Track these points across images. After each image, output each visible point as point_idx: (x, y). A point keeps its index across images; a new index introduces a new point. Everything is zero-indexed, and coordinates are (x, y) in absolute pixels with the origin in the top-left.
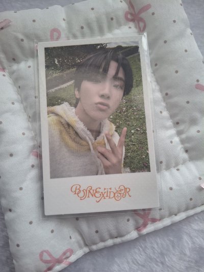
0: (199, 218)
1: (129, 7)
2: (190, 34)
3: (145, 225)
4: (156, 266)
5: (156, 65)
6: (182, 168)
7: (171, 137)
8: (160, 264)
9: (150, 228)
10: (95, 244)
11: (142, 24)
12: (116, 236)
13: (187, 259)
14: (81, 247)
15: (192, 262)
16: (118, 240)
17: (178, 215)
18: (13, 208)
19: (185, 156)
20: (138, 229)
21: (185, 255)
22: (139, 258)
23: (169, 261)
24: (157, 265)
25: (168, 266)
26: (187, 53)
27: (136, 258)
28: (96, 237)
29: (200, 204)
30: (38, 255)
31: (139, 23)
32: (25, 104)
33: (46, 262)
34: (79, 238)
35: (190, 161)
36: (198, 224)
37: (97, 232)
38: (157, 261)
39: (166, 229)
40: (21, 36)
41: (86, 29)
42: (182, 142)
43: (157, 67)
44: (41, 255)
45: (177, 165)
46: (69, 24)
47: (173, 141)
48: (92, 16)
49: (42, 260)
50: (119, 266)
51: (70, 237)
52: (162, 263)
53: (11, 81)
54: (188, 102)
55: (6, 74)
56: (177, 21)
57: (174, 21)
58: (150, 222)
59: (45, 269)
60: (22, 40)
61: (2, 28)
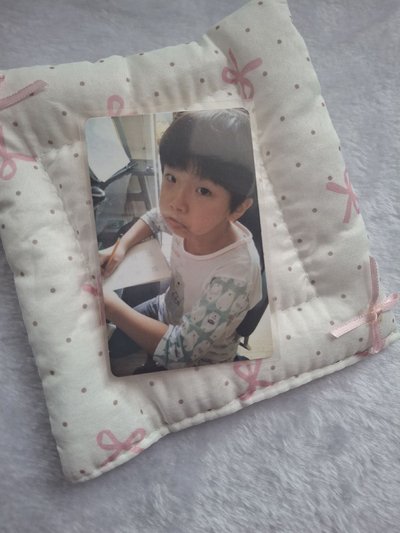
0: (334, 383)
1: (228, 60)
2: (320, 105)
3: (251, 391)
4: (269, 455)
5: (268, 153)
6: (306, 307)
7: (289, 261)
8: (275, 452)
9: (259, 395)
10: (178, 420)
11: (247, 90)
12: (209, 408)
13: (317, 443)
14: (156, 427)
15: (323, 448)
16: (212, 414)
17: (300, 376)
18: (56, 369)
19: (311, 289)
20: (240, 396)
21: (314, 437)
22: (244, 443)
23: (288, 445)
24: (271, 453)
25: (288, 455)
26: (314, 135)
27: (239, 443)
28: (179, 410)
29: (333, 360)
30: (95, 439)
31: (243, 87)
32: (70, 213)
33: (107, 448)
34: (155, 412)
35: (317, 297)
37: (181, 402)
38: (272, 448)
39: (282, 396)
40: (62, 108)
41: (162, 97)
42: (307, 268)
43: (270, 156)
44: (100, 437)
45: (298, 302)
46: (136, 86)
47: (293, 267)
48: (171, 75)
49: (100, 445)
50: (213, 454)
51: (142, 412)
52: (279, 450)
53: (46, 176)
54: (315, 210)
55: (39, 165)
56: (300, 86)
57: (297, 87)
58: (258, 387)
59: (106, 458)
60: (64, 114)
61: (32, 94)
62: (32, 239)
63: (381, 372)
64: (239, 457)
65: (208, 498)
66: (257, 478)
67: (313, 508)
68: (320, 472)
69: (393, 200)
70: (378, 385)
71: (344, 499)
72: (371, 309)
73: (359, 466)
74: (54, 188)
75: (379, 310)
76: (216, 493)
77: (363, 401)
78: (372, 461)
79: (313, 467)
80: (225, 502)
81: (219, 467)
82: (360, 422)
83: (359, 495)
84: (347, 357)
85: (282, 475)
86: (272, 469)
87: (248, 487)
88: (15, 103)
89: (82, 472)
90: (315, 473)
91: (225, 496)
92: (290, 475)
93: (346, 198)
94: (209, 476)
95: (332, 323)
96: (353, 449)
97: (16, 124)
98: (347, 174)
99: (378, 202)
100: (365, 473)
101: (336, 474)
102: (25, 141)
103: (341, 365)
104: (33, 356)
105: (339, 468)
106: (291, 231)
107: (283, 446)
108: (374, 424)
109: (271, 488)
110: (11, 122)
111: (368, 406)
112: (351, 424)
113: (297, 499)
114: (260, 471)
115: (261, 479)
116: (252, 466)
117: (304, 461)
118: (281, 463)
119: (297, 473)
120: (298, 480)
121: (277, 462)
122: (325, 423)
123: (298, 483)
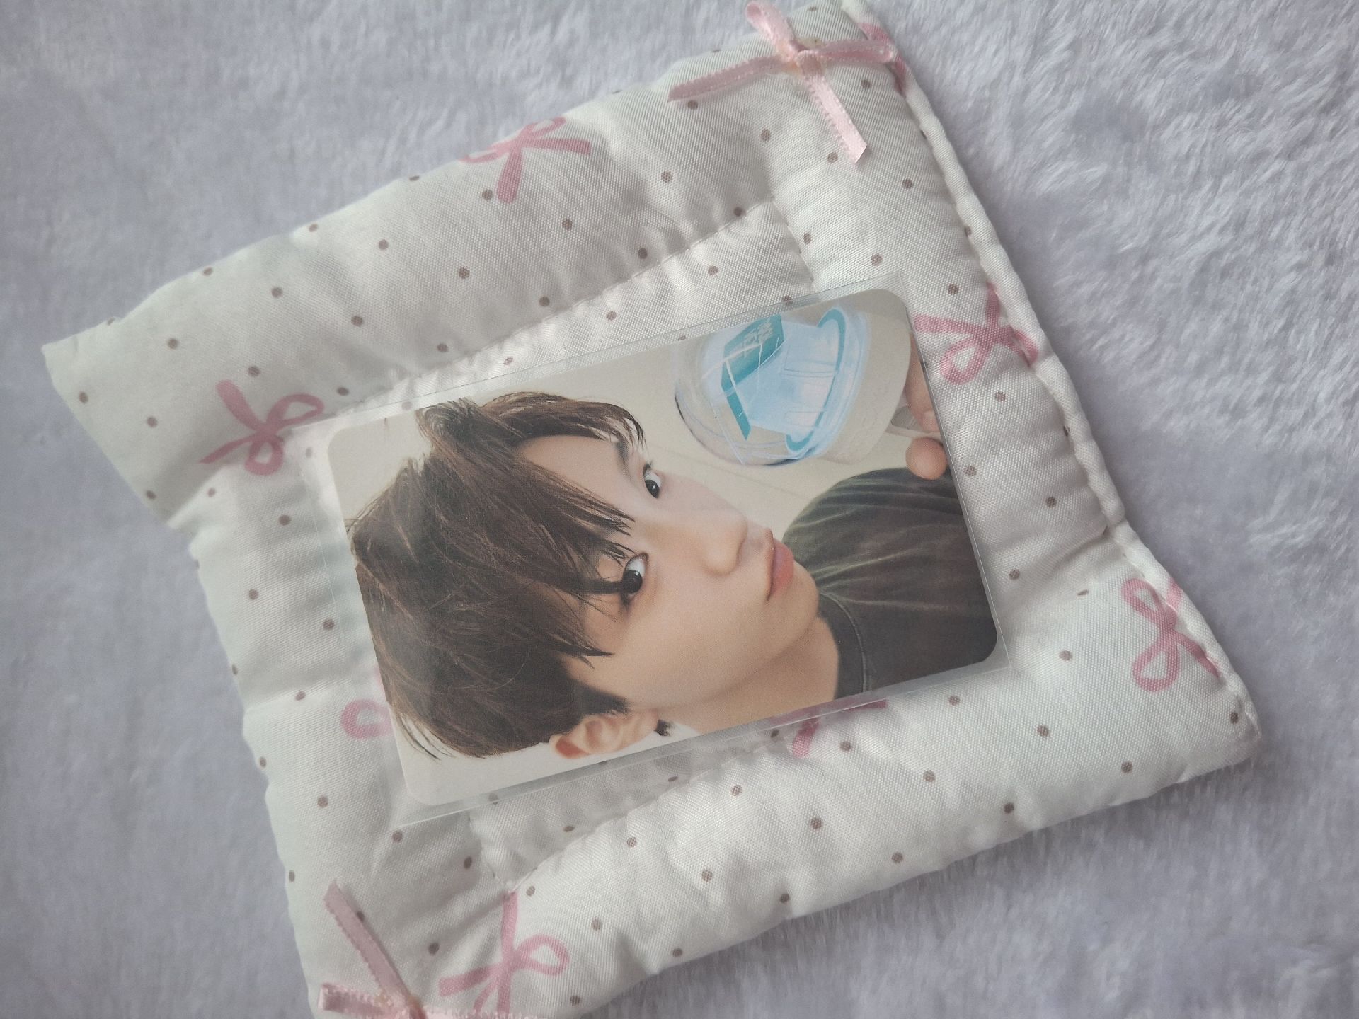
0: (971, 142)
1: (228, 462)
2: (314, 234)
3: (1013, 337)
4: (1159, 281)
5: (442, 348)
6: (800, 223)
7: (693, 272)
8: (1150, 268)
9: (1021, 317)
10: (1096, 506)
11: (294, 410)
12: (1061, 435)
13: (1121, 170)
14: (1117, 555)
15: (1130, 153)
16: (1076, 424)
17: (967, 223)
19: (755, 215)
20: (1028, 361)
21: (1106, 179)
22: (1134, 345)
23: (1132, 237)
24: (1153, 277)
25: (1155, 237)
26: (390, 241)
27: (1134, 356)
28: (1070, 503)
29: (922, 148)
30: (1154, 695)
31: (288, 422)
33: (1174, 666)
34: (1082, 562)
35: (773, 198)
36: (992, 144)
37: (1051, 502)
38: (1140, 279)
39: (1019, 261)
41: (332, 612)
42: (706, 230)
43: (449, 344)
44: (1150, 685)
45: (790, 244)
46: (314, 675)
47: (707, 264)
48: (277, 596)
49: (1167, 683)
50: (1168, 415)
51: (1083, 593)
52: (1145, 259)
53: (547, 866)
54: (568, 224)
55: (523, 885)
56: (275, 284)
57: (277, 292)
59: (1198, 667)
60: (398, 837)
61: (361, 916)
62: (699, 884)
63: (937, 28)
64: (1168, 353)
65: (1272, 420)
66: (1216, 307)
67: (1276, 167)
68: (1188, 156)
69: (518, 37)
70: (965, 37)
71: (1248, 93)
72: (790, 67)
73: (1166, 63)
74: (574, 846)
75: (790, 48)
76: (1262, 400)
77: (1010, 66)
78: (1151, 33)
79: (1178, 174)
80: (1278, 378)
81: (1197, 398)
82: (1060, 70)
83: (1236, 56)
84: (909, 114)
87: (1240, 327)
88: (385, 952)
89: (1234, 718)
90: (1191, 168)
91: (1264, 376)
92: (1201, 229)
93: (529, 153)
94: (1221, 421)
96: (1125, 83)
97: (434, 948)
98: (474, 155)
99: (525, 74)
100: (1181, 47)
101: (1188, 119)
103: (931, 125)
104: (973, 859)
105: (1175, 112)
106: (620, 275)
107: (1134, 250)
108: (1063, 35)
109: (1237, 271)
110: (431, 959)
111: (1021, 54)
112: (1069, 92)
113: (1259, 205)
114: (1198, 301)
115: (1217, 296)
116: (1188, 320)
117: (1165, 197)
118: (1174, 252)
119: (1196, 211)
120: (1211, 209)
121: (1173, 263)
122: (1069, 156)
123: (1219, 206)
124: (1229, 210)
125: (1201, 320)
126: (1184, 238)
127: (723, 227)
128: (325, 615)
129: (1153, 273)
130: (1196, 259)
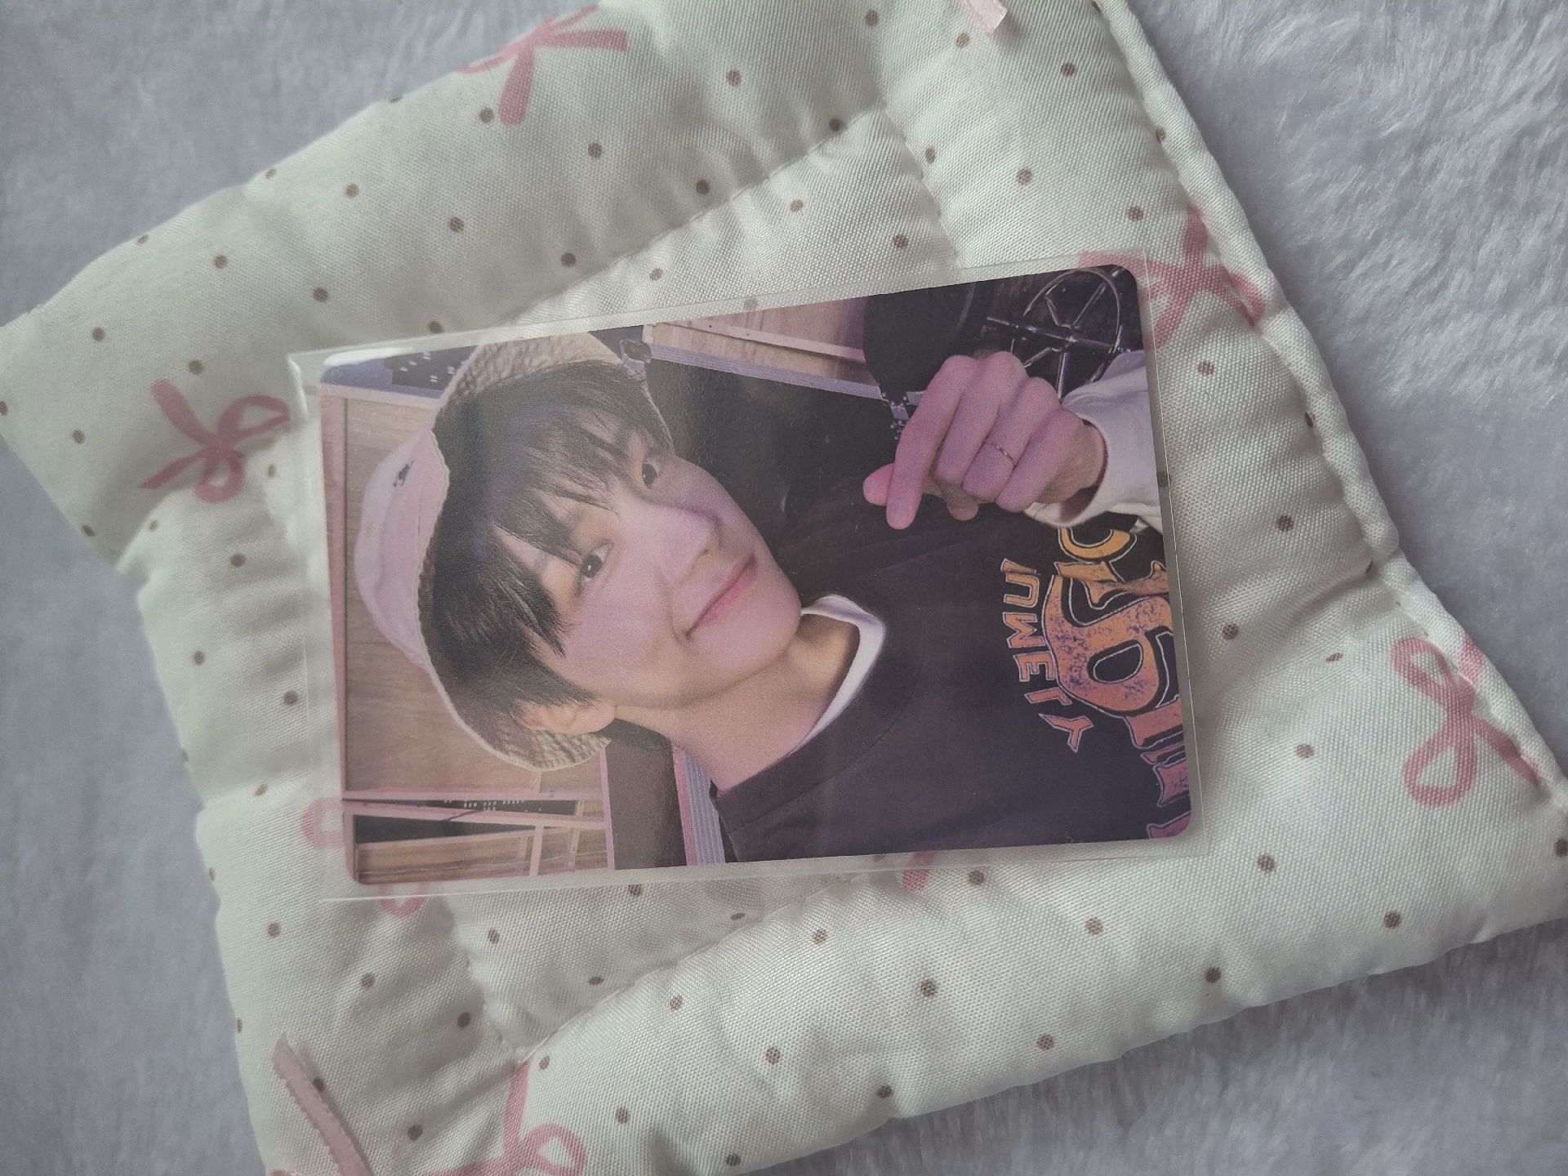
1: (177, 487)
2: (273, 181)
3: (1226, 282)
6: (919, 137)
7: (772, 211)
8: (1428, 159)
11: (252, 417)
12: (1302, 423)
13: (1382, 22)
16: (1324, 410)
17: (1158, 122)
18: (1199, 964)
19: (860, 128)
20: (1250, 317)
21: (1360, 36)
25: (1434, 114)
26: (360, 186)
31: (248, 432)
32: (678, 949)
35: (884, 105)
37: (1285, 523)
40: (350, 989)
41: (297, 681)
42: (791, 152)
43: (442, 321)
45: (906, 165)
46: (278, 763)
47: (788, 198)
49: (1457, 792)
53: (568, 1029)
54: (595, 150)
55: (536, 1055)
56: (218, 251)
57: (220, 262)
58: (1209, 260)
59: (1507, 770)
60: (368, 981)
61: (319, 1084)
62: (763, 1067)
64: (1460, 281)
85: (1507, 122)
86: (1493, 160)
88: (350, 1133)
89: (1561, 847)
92: (1506, 96)
93: (543, 55)
94: (1540, 376)
95: (963, 40)
97: (415, 1132)
102: (464, 1100)
106: (675, 221)
107: (1404, 133)
110: (411, 1146)
115: (1532, 193)
116: (1488, 231)
117: (1450, 54)
118: (1464, 134)
119: (1498, 72)
120: (1523, 65)
121: (1463, 148)
122: (1304, 7)
123: (1535, 60)
124: (1552, 64)
125: (1508, 229)
126: (1480, 110)
127: (814, 148)
128: (285, 686)
129: (1434, 165)
130: (1498, 142)
